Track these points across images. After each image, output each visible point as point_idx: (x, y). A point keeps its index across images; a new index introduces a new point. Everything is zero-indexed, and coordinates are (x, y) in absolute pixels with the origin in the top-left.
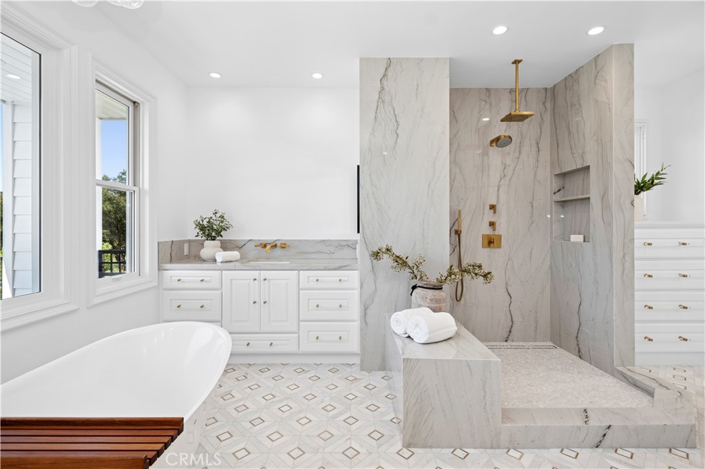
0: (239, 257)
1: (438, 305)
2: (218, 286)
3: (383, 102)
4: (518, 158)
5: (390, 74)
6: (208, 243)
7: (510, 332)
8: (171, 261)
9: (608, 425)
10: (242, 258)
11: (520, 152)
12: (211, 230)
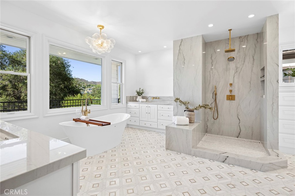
0: (145, 101)
1: (190, 116)
2: (138, 108)
3: (180, 53)
4: (243, 64)
5: (182, 44)
6: (139, 97)
7: (239, 134)
8: (130, 101)
9: (227, 156)
10: (146, 101)
11: (244, 62)
12: (139, 94)
